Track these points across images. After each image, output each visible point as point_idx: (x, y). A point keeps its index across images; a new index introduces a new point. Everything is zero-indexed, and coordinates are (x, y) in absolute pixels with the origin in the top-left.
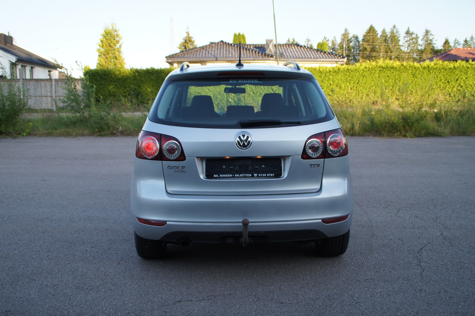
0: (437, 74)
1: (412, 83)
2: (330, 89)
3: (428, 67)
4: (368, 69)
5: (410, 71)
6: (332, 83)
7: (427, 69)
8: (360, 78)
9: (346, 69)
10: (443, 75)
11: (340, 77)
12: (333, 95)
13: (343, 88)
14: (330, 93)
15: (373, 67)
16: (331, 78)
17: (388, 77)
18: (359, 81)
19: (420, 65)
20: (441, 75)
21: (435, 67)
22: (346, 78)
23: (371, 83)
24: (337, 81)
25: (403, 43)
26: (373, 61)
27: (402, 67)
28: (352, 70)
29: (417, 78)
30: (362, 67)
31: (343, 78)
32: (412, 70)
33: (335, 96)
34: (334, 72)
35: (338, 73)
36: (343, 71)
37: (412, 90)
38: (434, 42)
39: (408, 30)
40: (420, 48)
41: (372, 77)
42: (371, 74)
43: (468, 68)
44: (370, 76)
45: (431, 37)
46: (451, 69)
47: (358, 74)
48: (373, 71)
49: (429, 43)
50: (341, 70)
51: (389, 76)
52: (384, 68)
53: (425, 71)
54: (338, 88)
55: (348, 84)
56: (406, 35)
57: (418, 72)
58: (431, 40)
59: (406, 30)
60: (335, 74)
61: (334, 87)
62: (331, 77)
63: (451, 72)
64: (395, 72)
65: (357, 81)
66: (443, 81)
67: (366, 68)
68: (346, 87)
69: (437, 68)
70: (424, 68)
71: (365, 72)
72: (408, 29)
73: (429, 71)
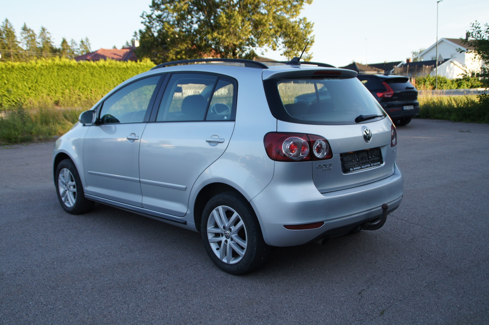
0: (113, 73)
1: (91, 82)
2: (6, 89)
3: (104, 66)
4: (45, 67)
5: (88, 70)
6: (6, 82)
7: (103, 68)
8: (38, 76)
9: (20, 67)
10: (118, 74)
11: (15, 75)
12: (10, 96)
13: (21, 88)
14: (6, 93)
15: (50, 65)
16: (5, 77)
17: (67, 76)
18: (37, 80)
19: (97, 64)
20: (116, 75)
21: (110, 66)
22: (22, 76)
23: (50, 82)
24: (12, 80)
25: (21, 40)
26: (49, 59)
27: (79, 66)
28: (28, 68)
29: (95, 77)
30: (39, 65)
31: (19, 76)
32: (90, 69)
33: (12, 97)
34: (8, 70)
35: (12, 71)
36: (18, 68)
37: (92, 89)
38: (52, 40)
39: (25, 26)
40: (38, 46)
41: (51, 76)
42: (49, 72)
43: (138, 68)
44: (48, 74)
45: (48, 36)
46: (124, 68)
47: (36, 72)
48: (51, 70)
49: (47, 42)
50: (16, 67)
51: (68, 74)
52: (62, 66)
53: (102, 70)
54: (14, 88)
55: (26, 84)
56: (23, 31)
57: (95, 71)
58: (49, 39)
59: (22, 26)
60: (8, 72)
61: (10, 87)
62: (4, 75)
63: (125, 72)
64: (73, 70)
65: (35, 81)
66: (119, 80)
67: (43, 66)
68: (24, 87)
69: (112, 67)
70: (101, 67)
71: (42, 71)
72: (24, 24)
73: (105, 70)
